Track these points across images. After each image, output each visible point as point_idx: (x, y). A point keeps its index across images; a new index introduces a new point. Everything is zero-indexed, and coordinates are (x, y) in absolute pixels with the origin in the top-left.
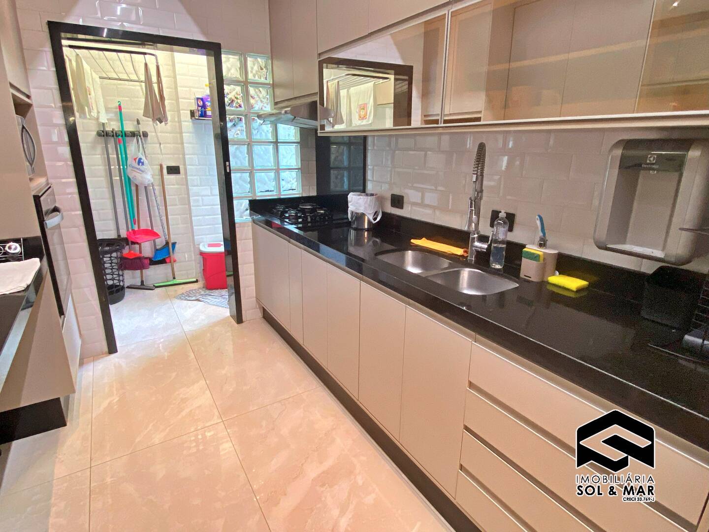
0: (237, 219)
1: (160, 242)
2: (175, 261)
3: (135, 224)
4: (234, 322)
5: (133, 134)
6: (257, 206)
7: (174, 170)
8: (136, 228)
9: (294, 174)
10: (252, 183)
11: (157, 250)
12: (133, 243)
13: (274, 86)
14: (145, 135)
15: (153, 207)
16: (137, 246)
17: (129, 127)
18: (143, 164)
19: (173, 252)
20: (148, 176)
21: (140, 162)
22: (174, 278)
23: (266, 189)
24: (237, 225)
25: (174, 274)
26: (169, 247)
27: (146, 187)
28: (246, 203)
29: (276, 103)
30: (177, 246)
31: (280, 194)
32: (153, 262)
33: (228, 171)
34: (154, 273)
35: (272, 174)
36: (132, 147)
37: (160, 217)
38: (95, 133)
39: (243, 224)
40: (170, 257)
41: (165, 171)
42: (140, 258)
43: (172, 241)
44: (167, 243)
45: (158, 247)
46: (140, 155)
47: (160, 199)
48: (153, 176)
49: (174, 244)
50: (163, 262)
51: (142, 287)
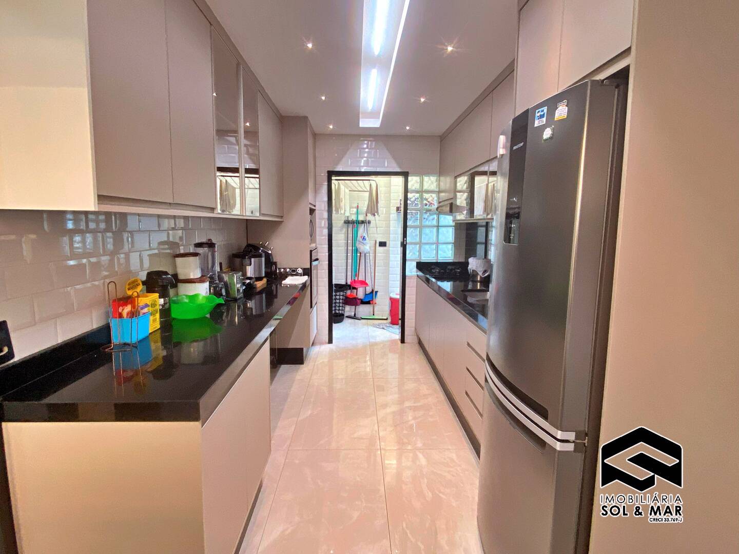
0: (407, 273)
1: (369, 290)
2: (375, 303)
3: (356, 276)
4: (399, 342)
5: (363, 222)
6: (421, 266)
7: (383, 244)
8: (356, 279)
9: (450, 246)
10: (420, 251)
11: (366, 294)
12: (354, 288)
13: (439, 192)
14: (369, 222)
15: (368, 267)
16: (355, 291)
17: (361, 218)
18: (365, 240)
19: (375, 296)
20: (367, 247)
21: (364, 239)
22: (374, 315)
23: (429, 256)
24: (407, 277)
25: (374, 312)
26: (373, 293)
27: (365, 254)
28: (414, 264)
29: (440, 203)
30: (378, 294)
31: (437, 259)
32: (363, 302)
33: (405, 243)
34: (363, 310)
35: (434, 246)
36: (361, 230)
37: (371, 273)
38: (343, 222)
39: (411, 277)
40: (373, 300)
41: (378, 245)
42: (356, 299)
43: (376, 290)
44: (373, 291)
45: (367, 293)
46: (365, 235)
47: (372, 262)
48: (370, 247)
49: (376, 292)
50: (368, 303)
51: (354, 317)
